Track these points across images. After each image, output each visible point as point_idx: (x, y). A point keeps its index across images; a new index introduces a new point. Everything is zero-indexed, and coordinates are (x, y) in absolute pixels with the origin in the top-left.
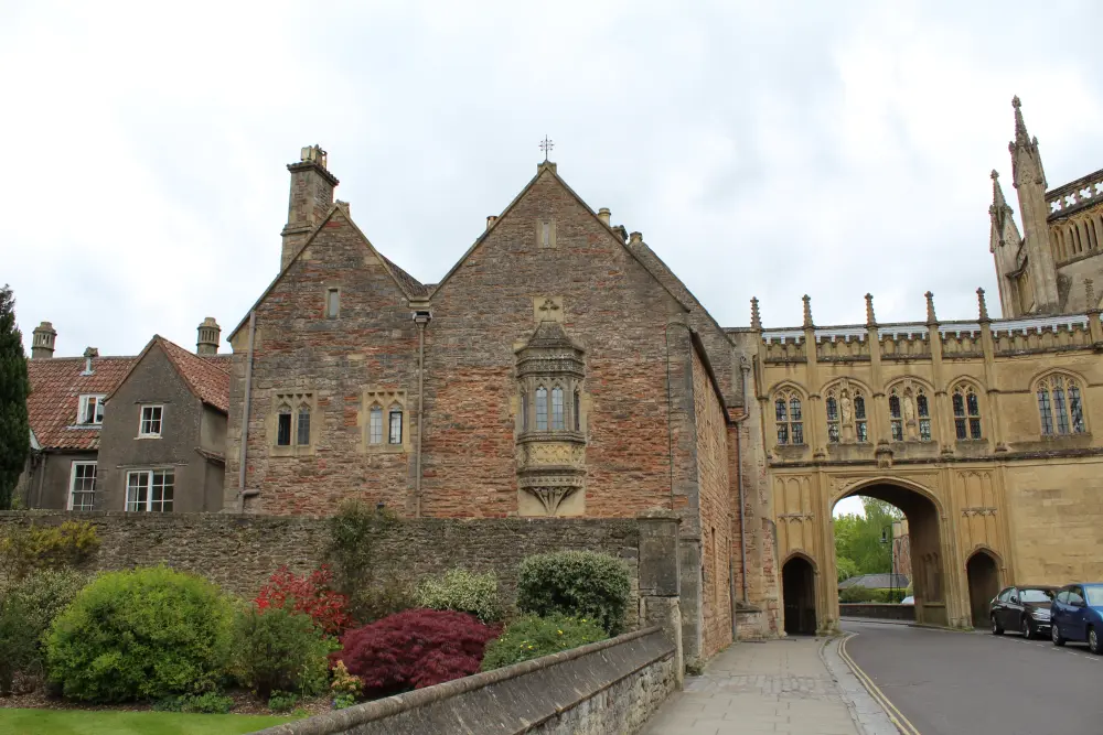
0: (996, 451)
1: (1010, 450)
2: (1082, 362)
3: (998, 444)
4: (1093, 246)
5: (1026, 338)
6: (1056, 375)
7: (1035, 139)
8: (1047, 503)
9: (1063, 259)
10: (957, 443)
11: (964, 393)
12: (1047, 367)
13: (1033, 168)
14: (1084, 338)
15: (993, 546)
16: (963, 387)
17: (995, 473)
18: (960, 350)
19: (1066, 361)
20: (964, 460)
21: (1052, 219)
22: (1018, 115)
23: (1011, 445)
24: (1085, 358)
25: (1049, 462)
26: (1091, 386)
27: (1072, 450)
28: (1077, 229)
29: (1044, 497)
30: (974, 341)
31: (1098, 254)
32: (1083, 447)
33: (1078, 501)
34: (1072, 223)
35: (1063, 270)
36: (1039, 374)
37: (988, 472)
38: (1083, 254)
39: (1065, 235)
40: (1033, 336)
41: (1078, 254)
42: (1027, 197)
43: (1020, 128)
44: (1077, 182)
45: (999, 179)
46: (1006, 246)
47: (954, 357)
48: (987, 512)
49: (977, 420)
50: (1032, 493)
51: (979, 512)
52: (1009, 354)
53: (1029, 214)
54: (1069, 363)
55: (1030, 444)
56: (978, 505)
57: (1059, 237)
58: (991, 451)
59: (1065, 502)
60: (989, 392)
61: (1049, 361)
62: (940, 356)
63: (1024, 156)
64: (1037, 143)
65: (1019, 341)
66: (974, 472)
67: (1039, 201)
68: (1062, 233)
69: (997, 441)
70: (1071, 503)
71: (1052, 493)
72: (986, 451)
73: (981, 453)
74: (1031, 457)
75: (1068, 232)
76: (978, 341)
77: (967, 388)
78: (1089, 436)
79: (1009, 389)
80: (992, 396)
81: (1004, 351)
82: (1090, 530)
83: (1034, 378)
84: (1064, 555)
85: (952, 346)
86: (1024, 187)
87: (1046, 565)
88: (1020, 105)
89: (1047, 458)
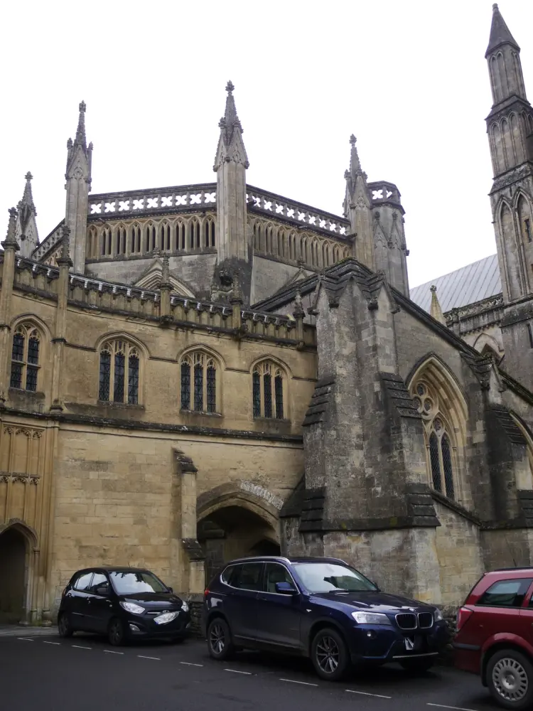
0: (51, 408)
1: (66, 411)
2: (148, 332)
3: (56, 401)
4: (121, 252)
5: (101, 294)
6: (121, 339)
7: (91, 145)
8: (93, 475)
9: (93, 257)
10: (10, 391)
11: (28, 334)
12: (115, 328)
13: (85, 167)
14: (153, 309)
15: (29, 522)
16: (29, 328)
17: (46, 435)
18: (33, 285)
19: (134, 328)
20: (15, 413)
21: (92, 218)
22: (82, 118)
23: (67, 405)
24: (150, 329)
25: (103, 431)
26: (152, 358)
27: (125, 421)
28: (110, 233)
29: (91, 469)
30: (50, 280)
31: (124, 260)
32: (135, 419)
33: (123, 477)
34: (108, 227)
35: (91, 266)
36: (108, 335)
37: (38, 433)
38: (111, 256)
39: (99, 235)
40: (107, 294)
41: (106, 256)
42: (74, 191)
43: (81, 129)
44: (119, 193)
45: (32, 181)
46: (26, 241)
47: (25, 291)
48: (29, 480)
49: (37, 369)
50: (79, 463)
51: (20, 478)
52: (82, 306)
53: (73, 206)
54: (136, 331)
55: (86, 407)
56: (20, 471)
57: (93, 236)
58: (46, 408)
59: (110, 476)
60: (55, 341)
61: (118, 324)
62: (11, 285)
63: (81, 154)
64: (92, 149)
65: (93, 295)
66: (23, 430)
67: (83, 199)
68: (96, 234)
69: (55, 397)
70: (116, 478)
71: (99, 465)
72: (41, 406)
73: (35, 408)
74: (86, 422)
75: (102, 234)
76: (54, 283)
77: (32, 329)
78: (143, 409)
79: (75, 343)
80: (59, 346)
81: (77, 301)
82: (129, 509)
83: (102, 337)
84: (102, 536)
85: (26, 278)
86: (74, 181)
87: (81, 547)
88: (84, 110)
89: (100, 425)
